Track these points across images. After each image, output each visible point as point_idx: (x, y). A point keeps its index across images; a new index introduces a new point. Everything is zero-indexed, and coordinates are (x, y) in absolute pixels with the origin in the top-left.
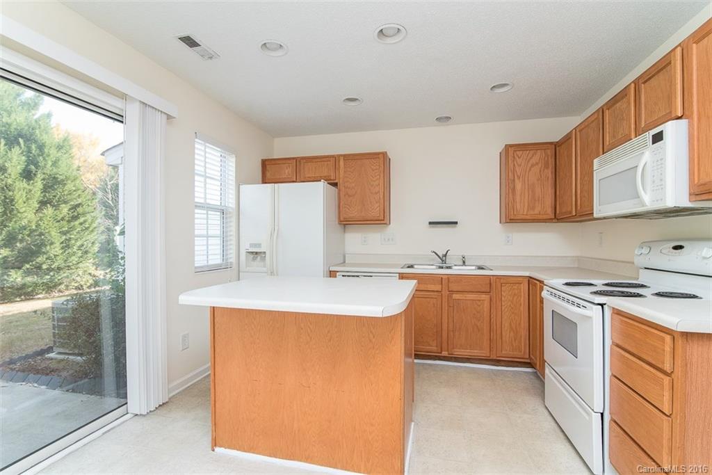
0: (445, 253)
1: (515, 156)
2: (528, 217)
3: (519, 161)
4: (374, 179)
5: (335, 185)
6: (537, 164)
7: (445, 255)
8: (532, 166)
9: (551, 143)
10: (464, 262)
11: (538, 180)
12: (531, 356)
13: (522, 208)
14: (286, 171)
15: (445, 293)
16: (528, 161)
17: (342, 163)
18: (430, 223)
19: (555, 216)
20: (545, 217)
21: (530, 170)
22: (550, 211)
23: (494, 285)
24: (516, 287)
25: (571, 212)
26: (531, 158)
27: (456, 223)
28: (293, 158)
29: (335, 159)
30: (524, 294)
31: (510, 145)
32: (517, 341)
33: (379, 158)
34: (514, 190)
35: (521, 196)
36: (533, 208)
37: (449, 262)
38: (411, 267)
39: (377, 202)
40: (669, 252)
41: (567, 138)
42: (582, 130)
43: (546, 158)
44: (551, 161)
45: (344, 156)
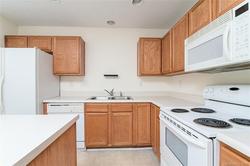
0: (112, 91)
1: (144, 43)
2: (150, 73)
3: (146, 46)
4: (73, 51)
5: (51, 53)
6: (154, 48)
7: (112, 92)
8: (152, 49)
9: (160, 39)
10: (121, 95)
11: (154, 55)
12: (152, 143)
13: (147, 70)
14: (21, 44)
15: (110, 113)
16: (150, 46)
17: (55, 41)
18: (105, 75)
19: (161, 73)
20: (157, 73)
21: (150, 50)
22: (159, 70)
23: (134, 108)
24: (145, 108)
25: (169, 71)
26: (151, 45)
27: (117, 76)
28: (25, 36)
29: (52, 38)
30: (148, 111)
31: (142, 38)
32: (145, 136)
33: (76, 39)
34: (143, 59)
35: (146, 63)
36: (152, 69)
37: (115, 95)
38: (94, 98)
40: (227, 91)
41: (168, 34)
42: (175, 28)
43: (157, 45)
44: (160, 47)
45: (56, 37)
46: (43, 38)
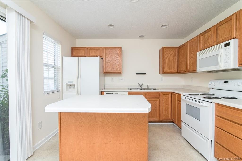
1: (166, 51)
2: (170, 72)
3: (167, 53)
4: (117, 57)
5: (102, 58)
6: (172, 54)
7: (142, 85)
8: (171, 54)
9: (177, 47)
10: (148, 87)
11: (173, 59)
12: (173, 119)
13: (168, 69)
14: (82, 53)
16: (170, 53)
17: (105, 50)
18: (137, 74)
19: (178, 72)
20: (175, 72)
21: (170, 56)
22: (176, 70)
23: (160, 95)
24: (167, 96)
25: (185, 70)
26: (171, 52)
27: (145, 74)
28: (85, 47)
29: (102, 48)
30: (170, 98)
31: (165, 47)
32: (168, 114)
33: (119, 49)
34: (165, 62)
35: (167, 64)
36: (171, 69)
37: (143, 87)
38: (130, 89)
39: (118, 66)
40: (222, 83)
41: (184, 45)
42: (190, 43)
43: (175, 52)
44: (177, 53)
45: (106, 48)
46: (97, 49)
